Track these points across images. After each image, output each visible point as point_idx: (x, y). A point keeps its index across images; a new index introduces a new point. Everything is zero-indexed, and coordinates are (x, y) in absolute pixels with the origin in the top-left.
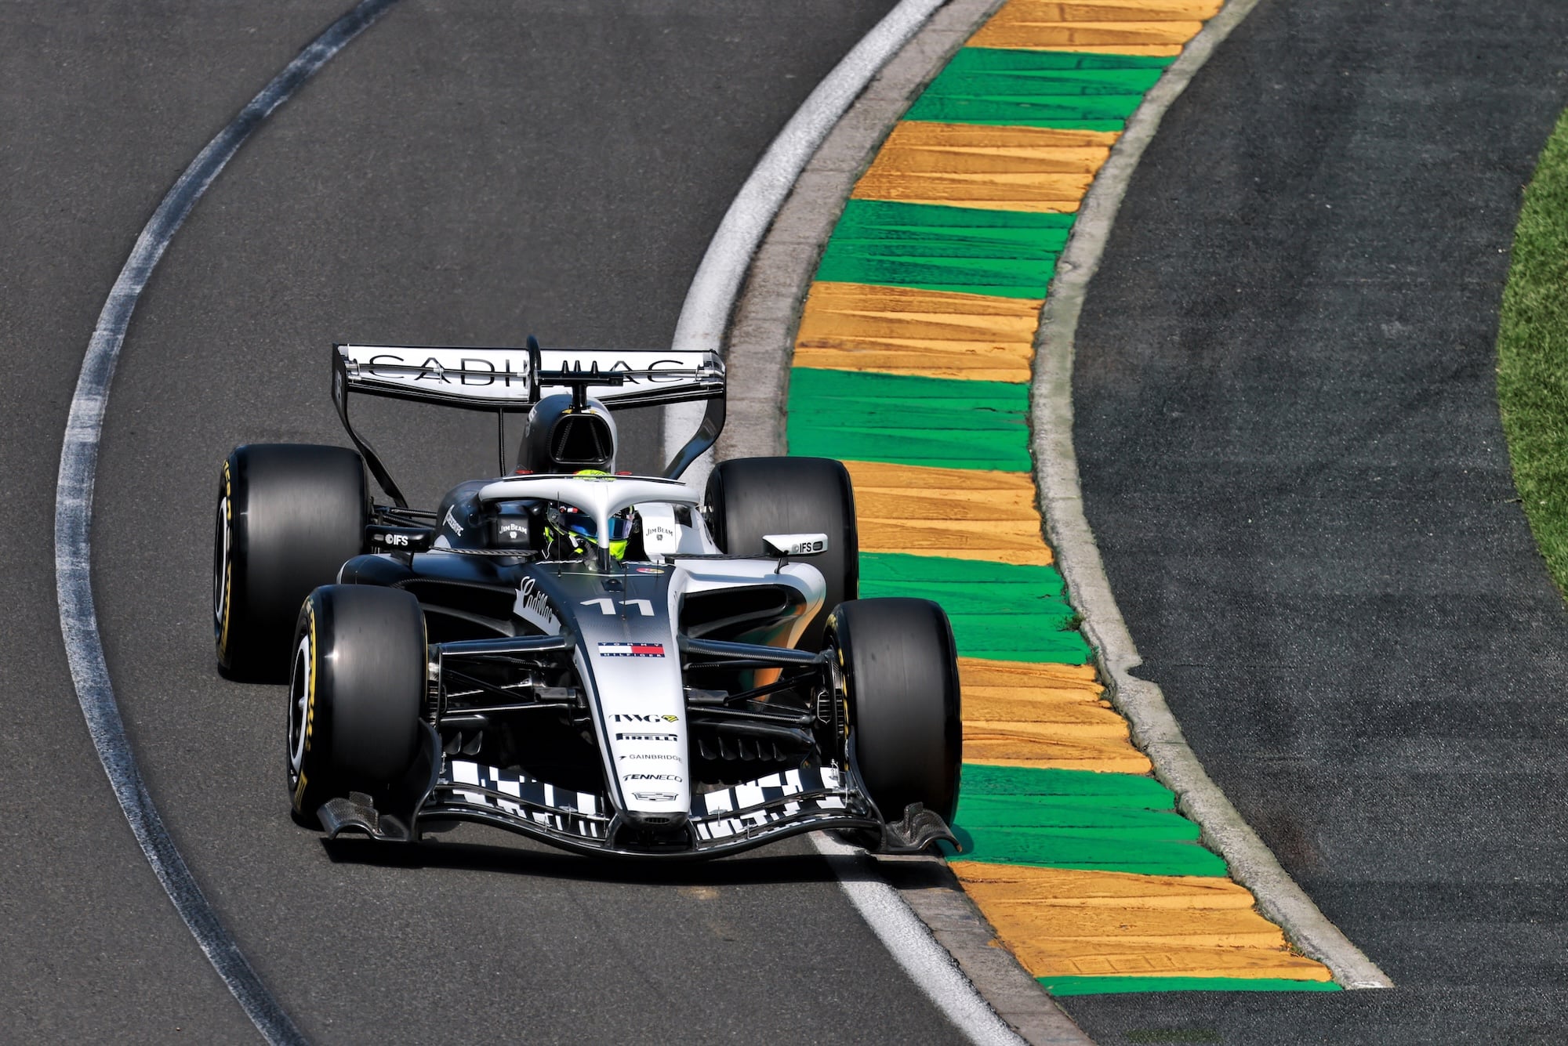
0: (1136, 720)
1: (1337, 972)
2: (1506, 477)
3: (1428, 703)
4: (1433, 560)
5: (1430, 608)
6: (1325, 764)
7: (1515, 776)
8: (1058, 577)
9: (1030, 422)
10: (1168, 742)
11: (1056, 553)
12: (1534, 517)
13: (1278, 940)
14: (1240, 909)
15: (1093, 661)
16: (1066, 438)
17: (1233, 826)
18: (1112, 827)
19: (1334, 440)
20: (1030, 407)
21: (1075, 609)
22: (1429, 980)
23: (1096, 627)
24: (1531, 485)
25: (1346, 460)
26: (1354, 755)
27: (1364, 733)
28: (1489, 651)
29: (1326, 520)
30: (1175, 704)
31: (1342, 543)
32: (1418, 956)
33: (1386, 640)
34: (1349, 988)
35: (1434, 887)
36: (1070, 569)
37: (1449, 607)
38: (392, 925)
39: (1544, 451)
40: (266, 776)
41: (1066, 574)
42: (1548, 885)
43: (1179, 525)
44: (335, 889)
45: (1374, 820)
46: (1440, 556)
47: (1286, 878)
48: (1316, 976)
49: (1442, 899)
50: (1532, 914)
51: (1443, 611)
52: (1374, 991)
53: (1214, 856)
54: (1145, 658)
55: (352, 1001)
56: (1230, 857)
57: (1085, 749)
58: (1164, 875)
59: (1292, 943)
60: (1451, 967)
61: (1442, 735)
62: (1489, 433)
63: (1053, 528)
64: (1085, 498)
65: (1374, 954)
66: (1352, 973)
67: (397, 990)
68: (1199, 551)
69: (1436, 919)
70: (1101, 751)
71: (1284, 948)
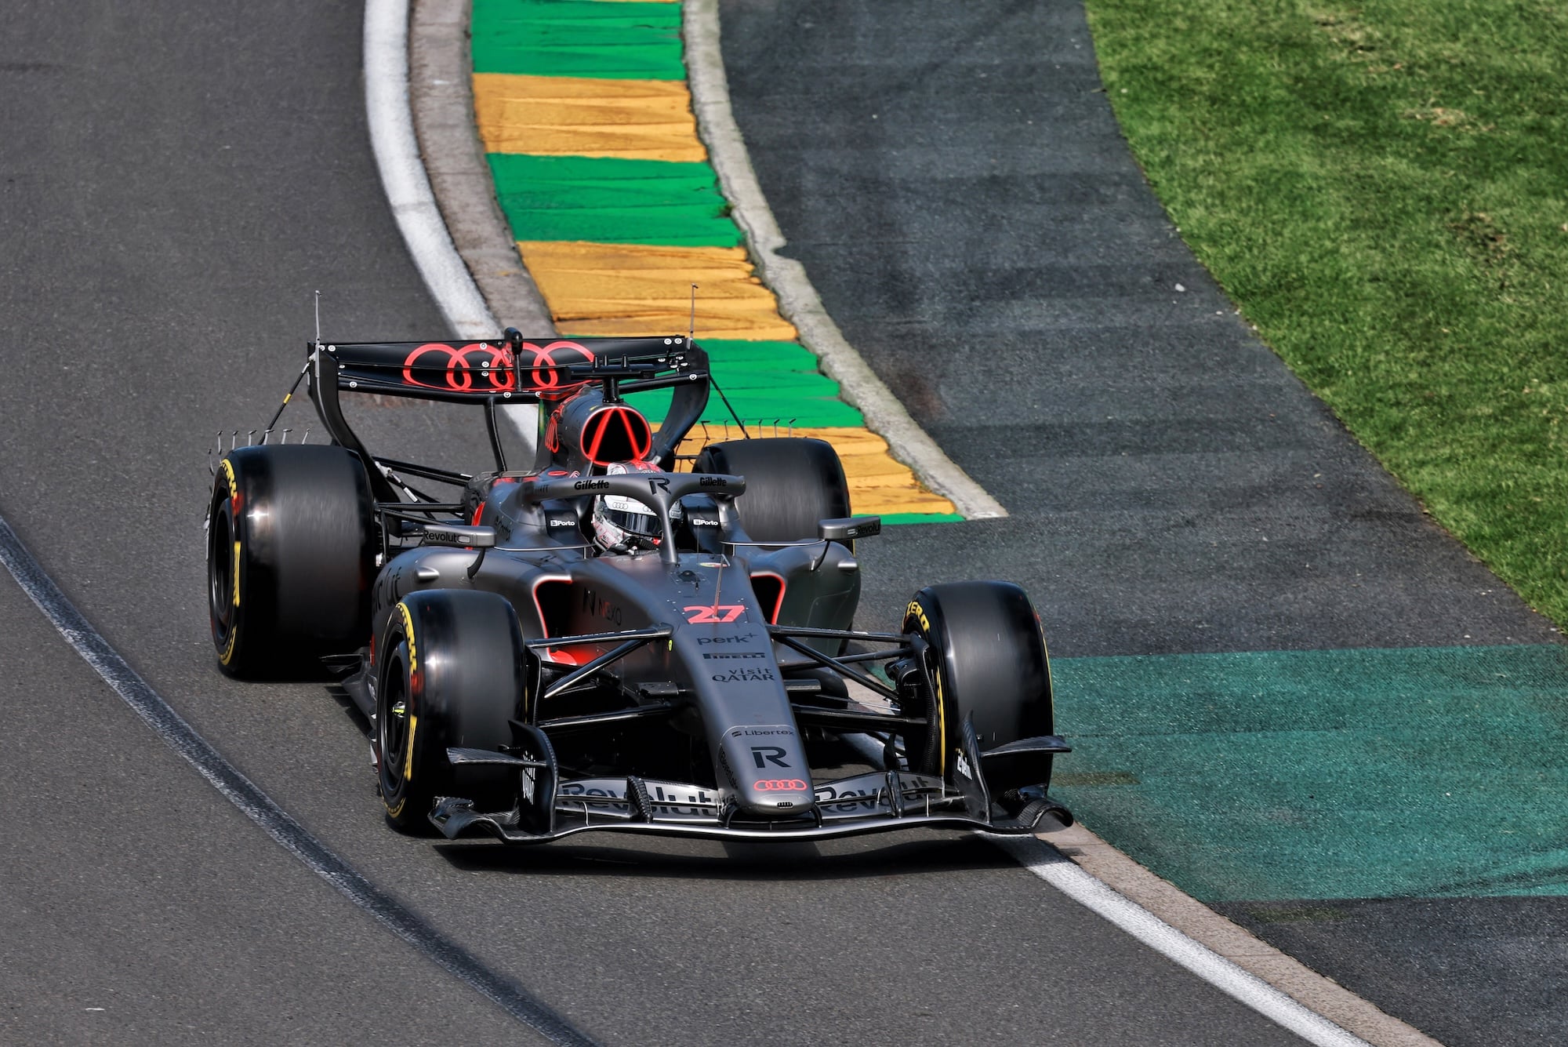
0: (781, 293)
1: (960, 505)
2: (1094, 69)
3: (1031, 269)
4: (1033, 144)
5: (1031, 187)
6: (945, 325)
7: (1107, 329)
8: (710, 171)
9: (682, 36)
10: (810, 312)
11: (708, 150)
12: (1118, 103)
13: (908, 479)
14: (875, 454)
15: (743, 243)
16: (714, 49)
17: (867, 382)
18: (763, 388)
19: (945, 43)
20: (682, 22)
21: (726, 199)
22: (1037, 509)
23: (746, 214)
24: (1113, 76)
25: (955, 60)
26: (969, 316)
27: (978, 297)
28: (1082, 222)
29: (939, 113)
30: (816, 277)
31: (954, 132)
32: (1028, 488)
33: (994, 216)
34: (970, 518)
35: (1039, 428)
36: (722, 164)
37: (1047, 184)
38: (140, 496)
39: (1123, 46)
40: (24, 369)
41: (718, 168)
42: (1137, 422)
43: (814, 122)
44: (89, 466)
45: (988, 372)
46: (1038, 141)
47: (914, 425)
48: (941, 509)
49: (1048, 438)
50: (1124, 448)
51: (1042, 188)
52: (991, 520)
53: (852, 410)
54: (788, 239)
55: (107, 563)
56: (865, 409)
57: (738, 320)
58: (809, 427)
59: (919, 480)
60: (1056, 497)
61: (1044, 296)
62: (1077, 32)
63: (706, 129)
64: (732, 101)
65: (990, 489)
66: (972, 505)
67: (146, 553)
68: (832, 144)
69: (1043, 455)
70: (752, 322)
71: (913, 486)
